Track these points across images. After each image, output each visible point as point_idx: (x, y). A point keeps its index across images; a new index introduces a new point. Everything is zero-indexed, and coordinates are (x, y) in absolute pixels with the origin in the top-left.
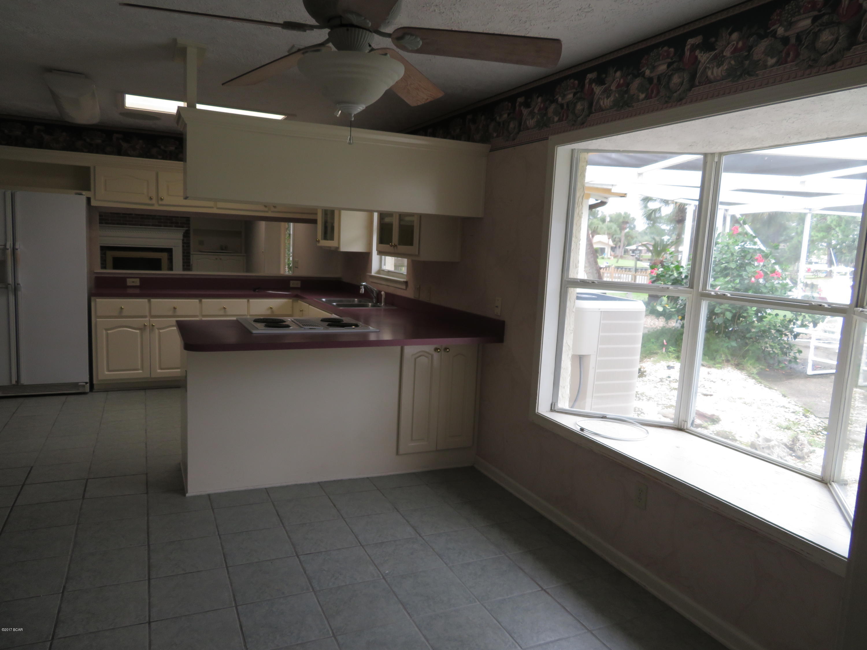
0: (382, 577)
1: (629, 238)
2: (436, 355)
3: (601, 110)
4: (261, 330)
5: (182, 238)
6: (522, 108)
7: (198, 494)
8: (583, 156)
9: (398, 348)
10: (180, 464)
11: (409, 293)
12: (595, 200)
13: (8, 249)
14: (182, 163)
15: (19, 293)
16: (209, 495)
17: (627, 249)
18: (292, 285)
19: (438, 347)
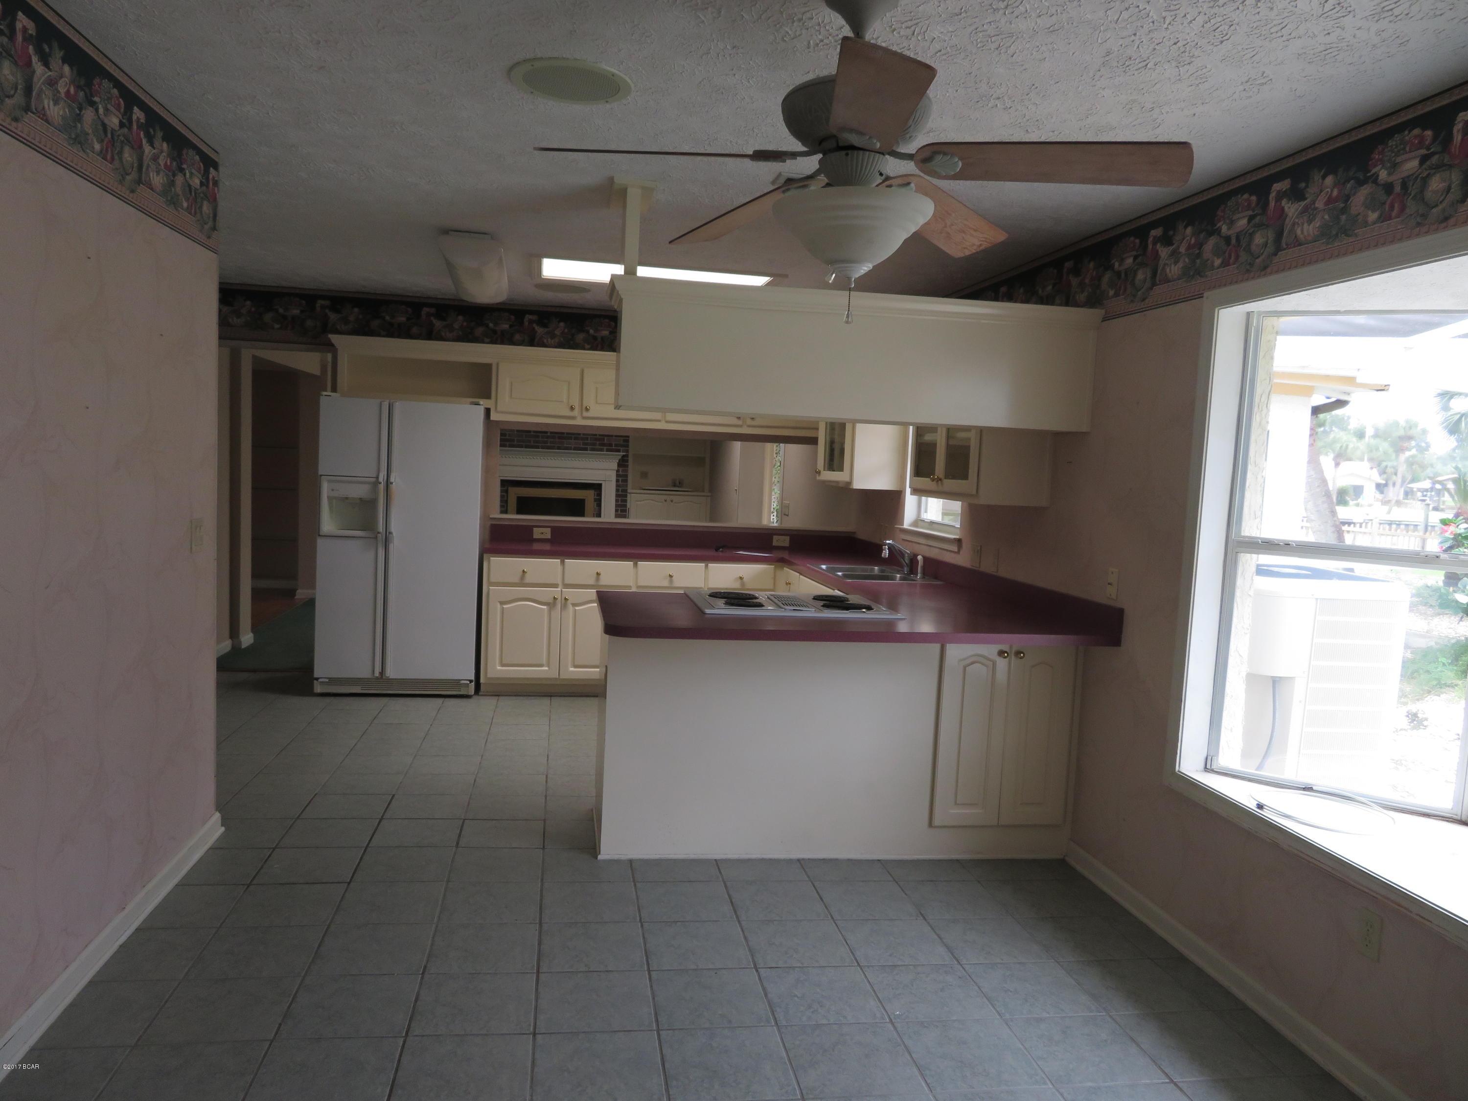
0: (888, 1020)
1: (1414, 467)
2: (1002, 664)
3: (1298, 243)
4: (720, 609)
5: (616, 467)
6: (1159, 245)
7: (616, 857)
8: (1269, 322)
9: (936, 647)
10: (592, 810)
11: (963, 559)
12: (1325, 398)
13: (380, 483)
14: (615, 353)
15: (391, 546)
16: (631, 861)
17: (1412, 489)
18: (775, 543)
19: (1005, 650)
